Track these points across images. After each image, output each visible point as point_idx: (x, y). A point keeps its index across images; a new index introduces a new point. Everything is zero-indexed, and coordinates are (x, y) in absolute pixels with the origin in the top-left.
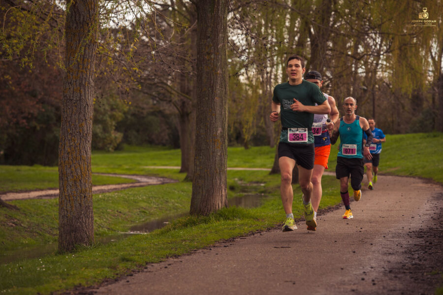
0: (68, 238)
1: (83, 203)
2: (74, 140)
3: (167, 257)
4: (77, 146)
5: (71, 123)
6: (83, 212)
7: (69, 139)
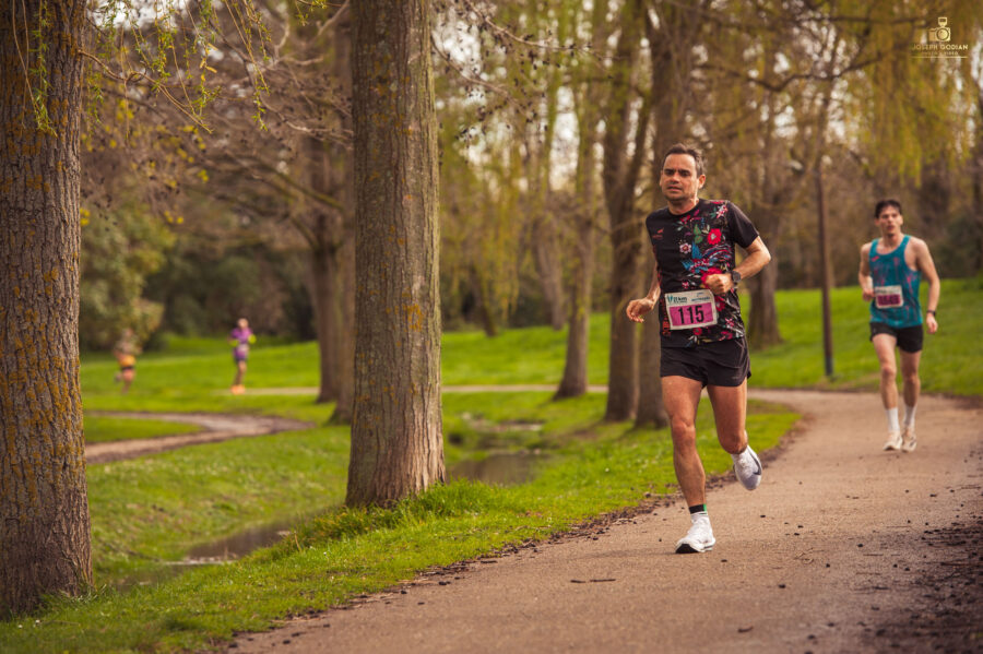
0: (22, 576)
1: (60, 484)
2: (32, 317)
3: (290, 617)
4: (40, 333)
5: (21, 271)
6: (60, 508)
7: (18, 313)
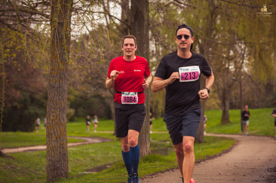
0: (52, 173)
1: (61, 152)
2: (56, 112)
4: (58, 116)
5: (54, 101)
6: (61, 157)
7: (53, 111)
